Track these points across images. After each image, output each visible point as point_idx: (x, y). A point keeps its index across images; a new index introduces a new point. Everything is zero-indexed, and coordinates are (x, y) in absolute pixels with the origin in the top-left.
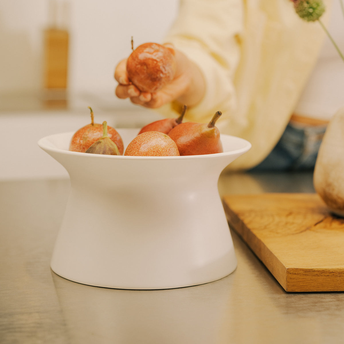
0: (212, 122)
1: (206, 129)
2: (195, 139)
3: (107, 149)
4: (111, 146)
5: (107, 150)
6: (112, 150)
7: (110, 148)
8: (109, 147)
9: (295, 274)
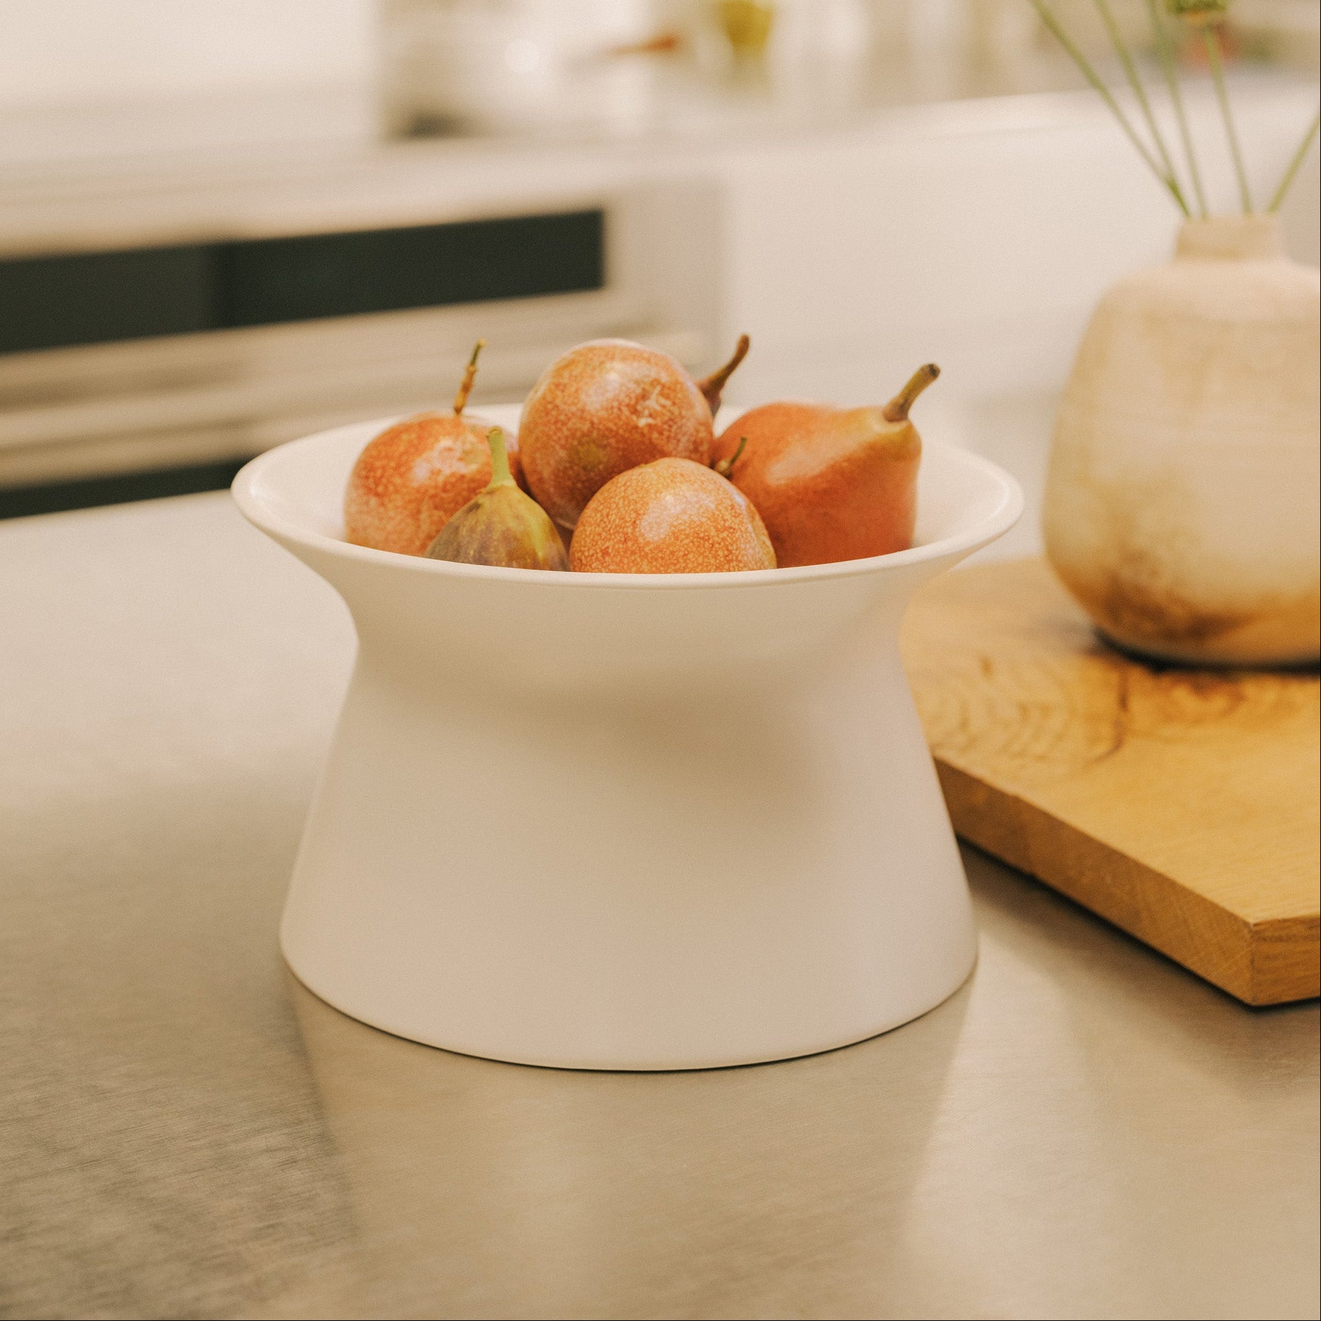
0: (901, 401)
1: (879, 430)
2: (845, 464)
3: (496, 535)
4: (512, 524)
5: (495, 537)
6: (516, 539)
7: (508, 529)
8: (504, 529)
9: (1280, 939)
